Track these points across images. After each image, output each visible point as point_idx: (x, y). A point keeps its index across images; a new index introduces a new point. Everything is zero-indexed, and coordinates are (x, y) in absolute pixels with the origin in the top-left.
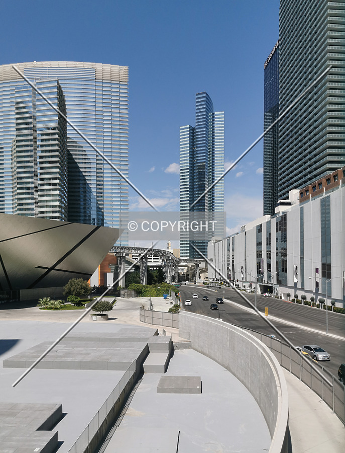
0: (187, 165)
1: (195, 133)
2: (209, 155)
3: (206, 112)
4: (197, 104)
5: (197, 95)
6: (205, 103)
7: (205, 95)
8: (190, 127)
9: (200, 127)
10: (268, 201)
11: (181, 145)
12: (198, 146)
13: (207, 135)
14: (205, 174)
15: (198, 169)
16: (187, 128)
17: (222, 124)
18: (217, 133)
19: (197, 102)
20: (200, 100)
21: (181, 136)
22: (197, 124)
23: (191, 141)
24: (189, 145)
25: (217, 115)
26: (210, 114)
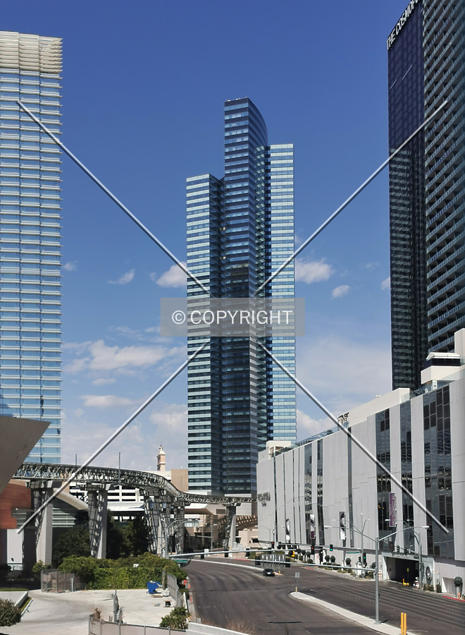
0: (205, 268)
1: (223, 192)
2: (259, 244)
3: (250, 144)
4: (227, 126)
5: (227, 104)
6: (246, 122)
7: (246, 105)
8: (211, 178)
9: (236, 178)
10: (402, 354)
11: (190, 220)
12: (231, 223)
13: (253, 196)
14: (247, 288)
15: (231, 278)
16: (204, 181)
17: (288, 173)
18: (277, 194)
19: (227, 122)
20: (234, 117)
21: (190, 198)
22: (228, 172)
23: (215, 211)
24: (208, 221)
25: (275, 151)
26: (258, 149)
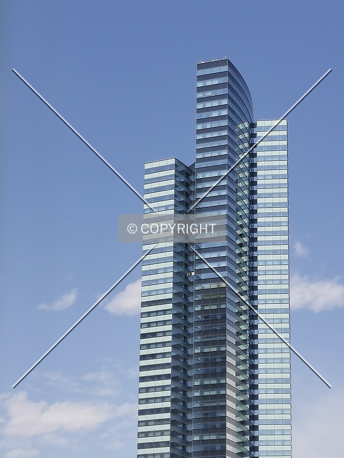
0: (166, 288)
1: (193, 183)
3: (230, 119)
4: (200, 95)
5: (200, 67)
6: (225, 91)
7: (225, 68)
8: (178, 164)
14: (224, 318)
15: (203, 302)
16: (169, 168)
17: (280, 158)
22: (200, 156)
23: (182, 208)
25: (262, 129)
26: (241, 126)
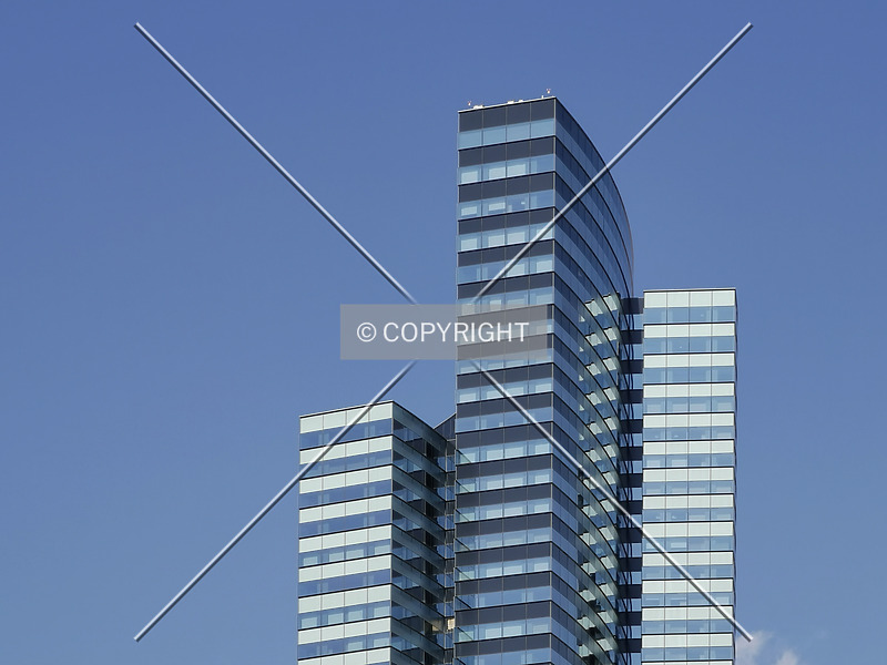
4: (470, 210)
5: (471, 121)
7: (547, 128)
9: (501, 420)
11: (312, 589)
12: (481, 601)
19: (470, 193)
20: (496, 172)
21: (313, 501)
22: (469, 396)
23: (415, 552)
24: (384, 593)
25: (660, 318)
26: (595, 308)
